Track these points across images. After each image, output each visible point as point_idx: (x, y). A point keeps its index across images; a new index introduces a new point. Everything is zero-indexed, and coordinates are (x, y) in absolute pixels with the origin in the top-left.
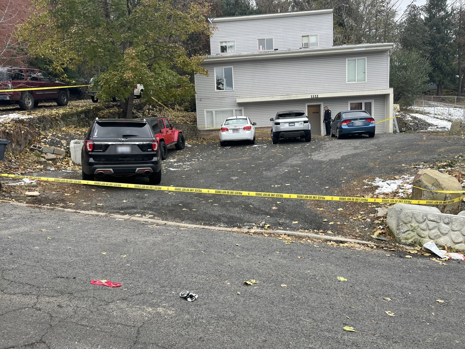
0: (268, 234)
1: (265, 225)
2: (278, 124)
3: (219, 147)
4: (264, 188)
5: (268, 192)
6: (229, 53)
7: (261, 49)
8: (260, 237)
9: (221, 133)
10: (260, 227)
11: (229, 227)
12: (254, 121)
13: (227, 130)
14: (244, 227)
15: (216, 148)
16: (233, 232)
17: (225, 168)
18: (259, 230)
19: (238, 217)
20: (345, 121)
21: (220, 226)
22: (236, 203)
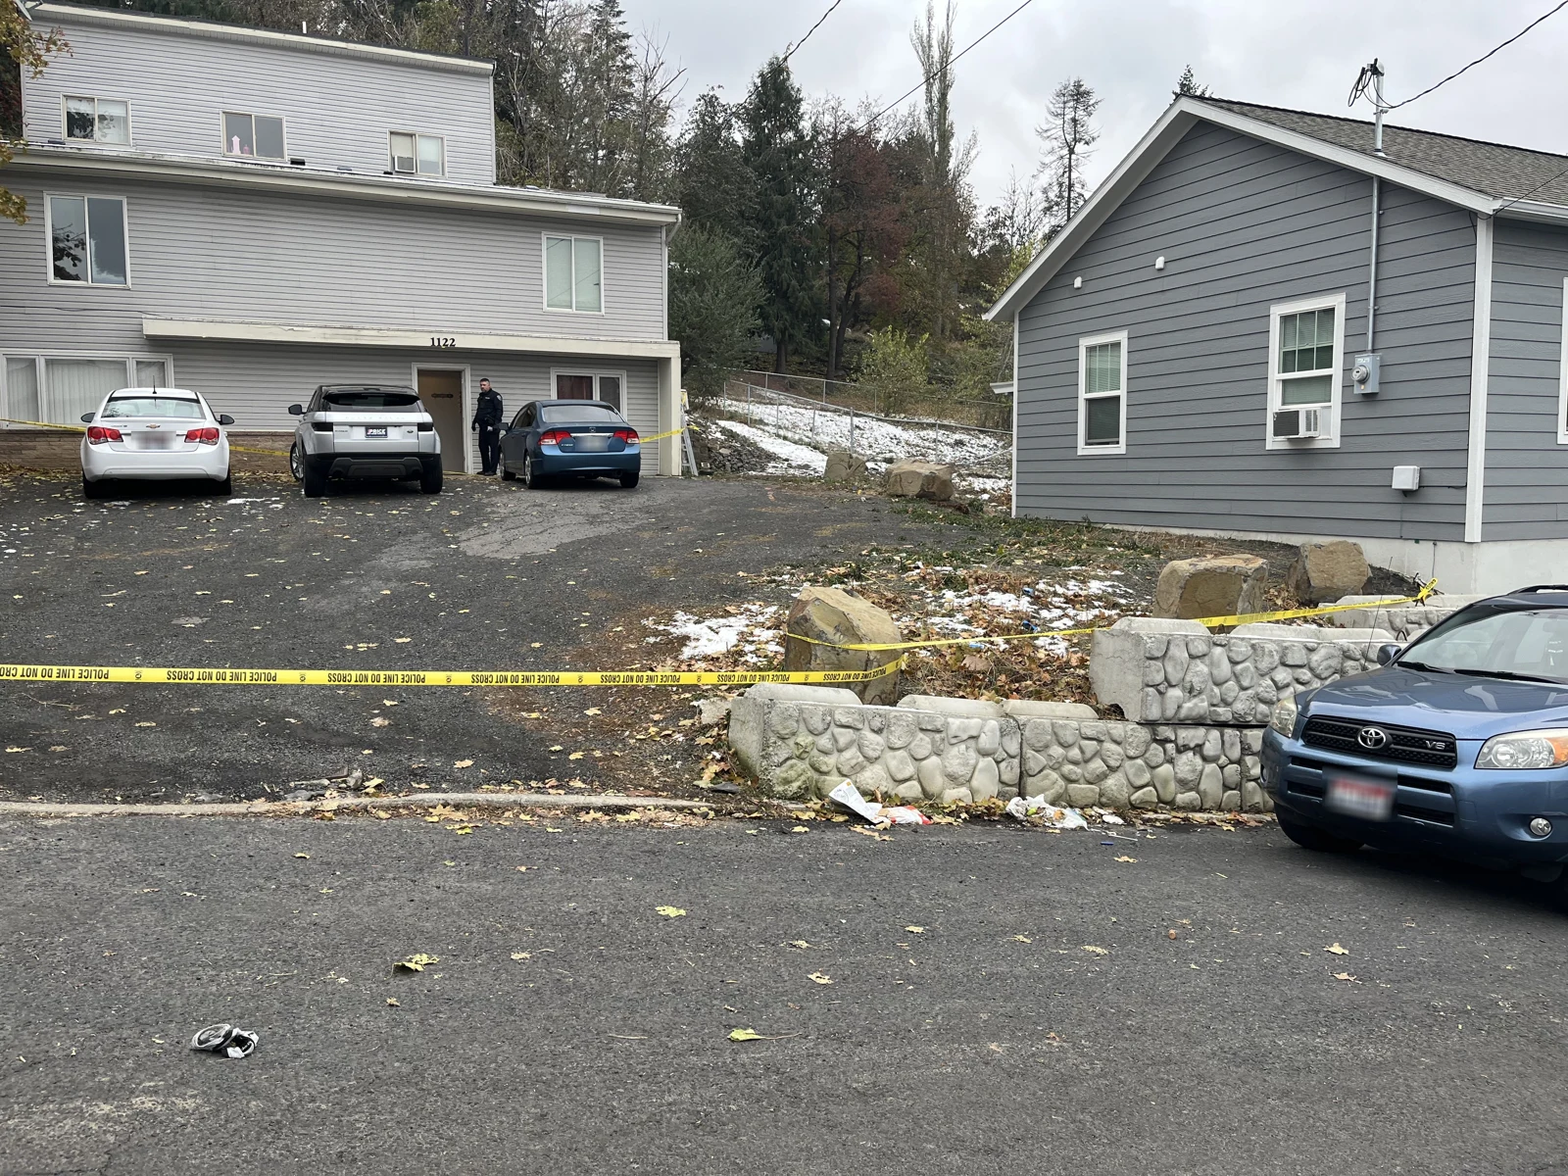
0: (386, 808)
1: (363, 781)
2: (327, 426)
3: (76, 499)
4: (321, 655)
5: (337, 669)
6: (107, 144)
7: (236, 150)
8: (362, 821)
9: (86, 447)
10: (348, 788)
11: (234, 802)
12: (226, 411)
13: (117, 436)
14: (292, 795)
15: (66, 506)
16: (256, 815)
17: (134, 583)
18: (350, 800)
19: (255, 764)
20: (553, 433)
21: (193, 801)
22: (227, 715)
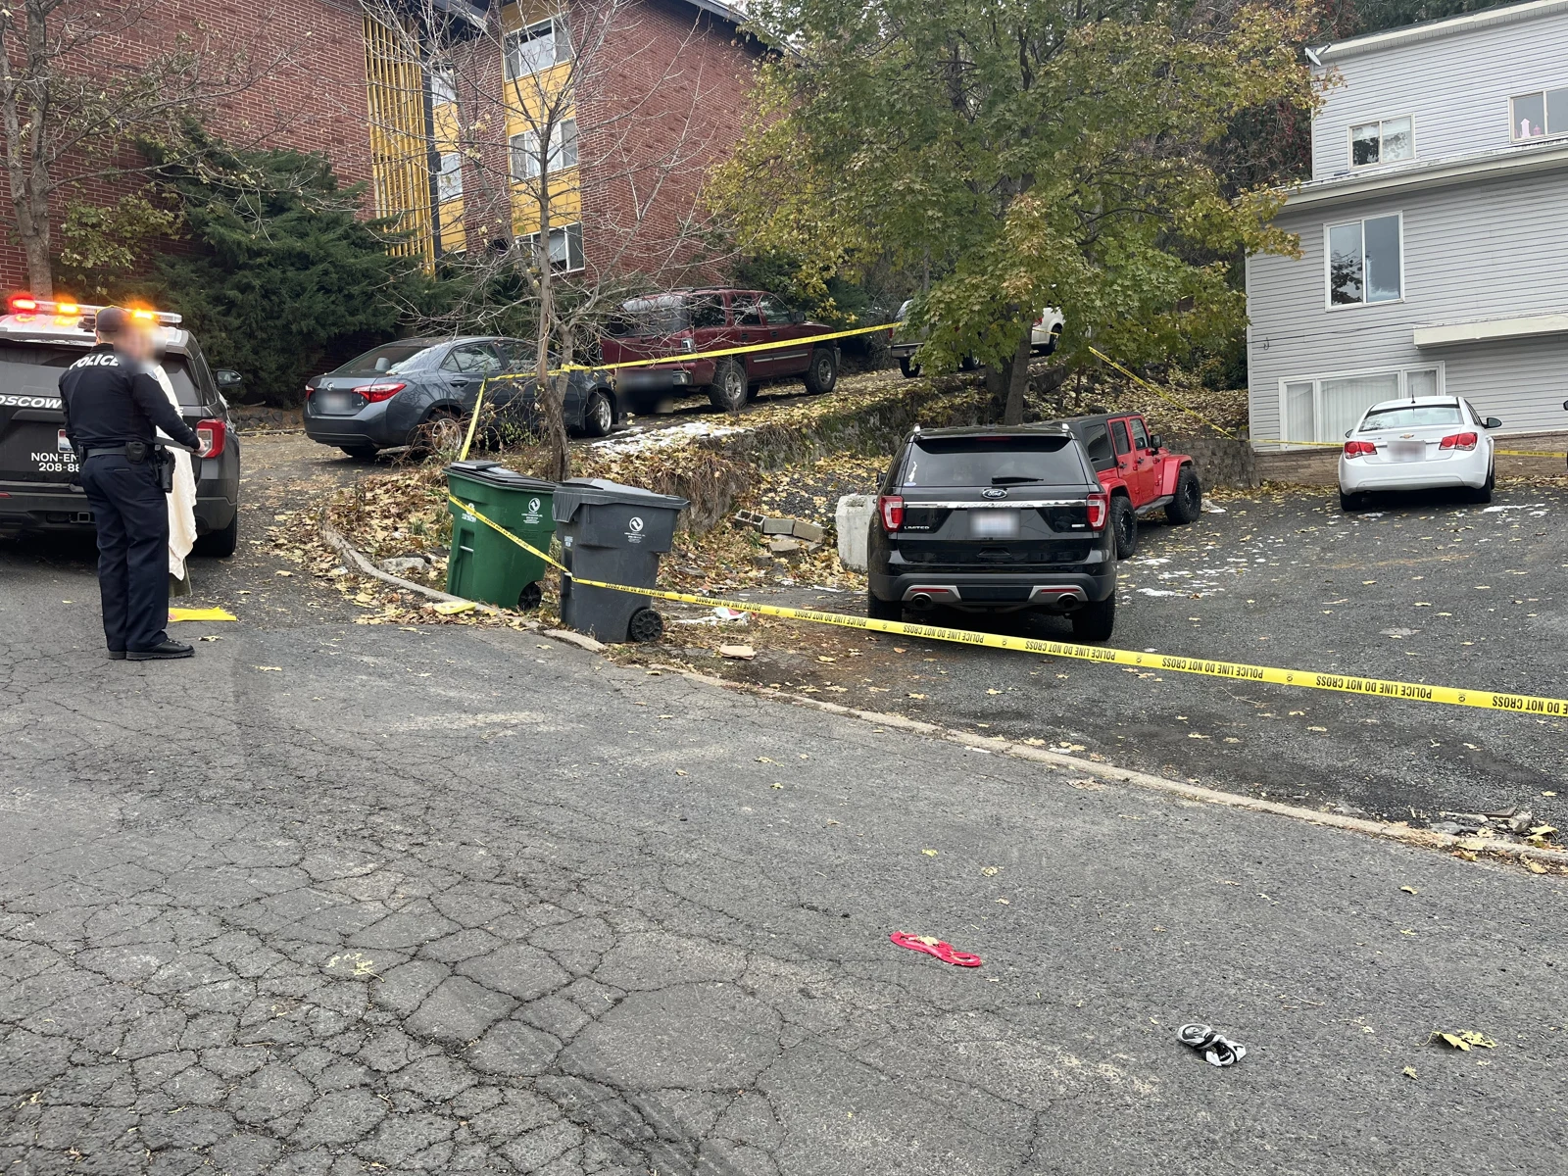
0: (1544, 862)
1: (1531, 826)
3: (1333, 513)
4: (1533, 679)
5: (1548, 696)
6: (1389, 163)
7: (1526, 135)
8: (1508, 870)
9: (1343, 462)
10: (1509, 830)
11: (1374, 819)
13: (1371, 449)
14: (1438, 825)
15: (1322, 519)
16: (1388, 838)
17: (1358, 592)
18: (1504, 844)
19: (1411, 786)
21: (1332, 811)
22: (1402, 730)
